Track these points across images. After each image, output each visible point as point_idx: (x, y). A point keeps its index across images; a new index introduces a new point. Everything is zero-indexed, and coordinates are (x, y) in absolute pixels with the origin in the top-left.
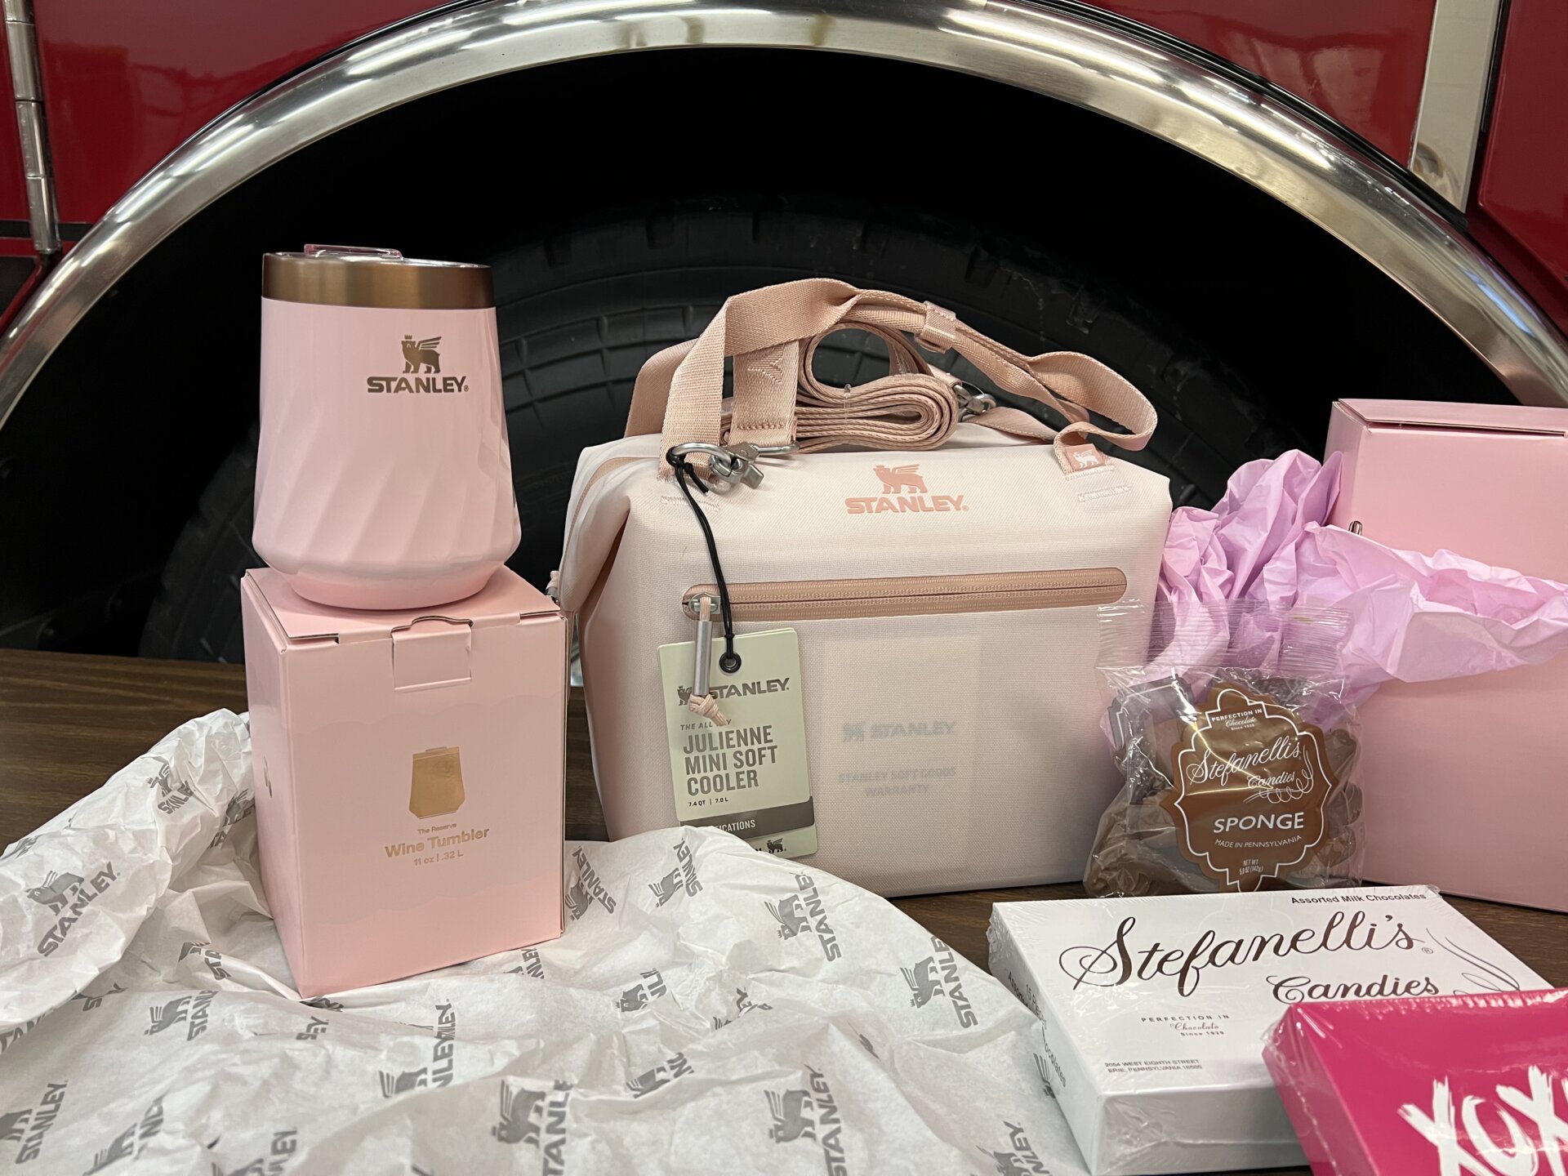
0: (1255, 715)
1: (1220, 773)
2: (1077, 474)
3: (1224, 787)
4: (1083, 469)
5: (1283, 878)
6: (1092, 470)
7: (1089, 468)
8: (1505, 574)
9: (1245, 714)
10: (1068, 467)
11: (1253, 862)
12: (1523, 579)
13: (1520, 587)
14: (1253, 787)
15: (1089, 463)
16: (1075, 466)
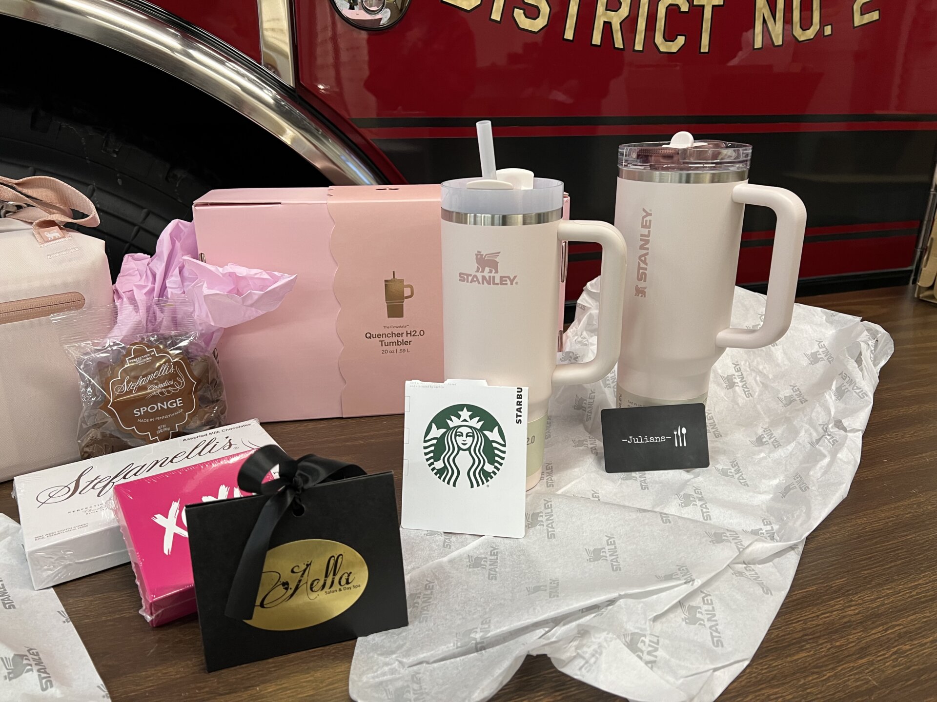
0: (151, 356)
1: (133, 387)
2: (47, 244)
3: (135, 393)
4: (50, 241)
5: (181, 430)
6: (57, 241)
7: (55, 239)
8: (253, 271)
9: (146, 356)
10: (42, 241)
11: (164, 426)
12: (264, 273)
13: (262, 277)
14: (150, 391)
15: (54, 237)
16: (46, 240)
